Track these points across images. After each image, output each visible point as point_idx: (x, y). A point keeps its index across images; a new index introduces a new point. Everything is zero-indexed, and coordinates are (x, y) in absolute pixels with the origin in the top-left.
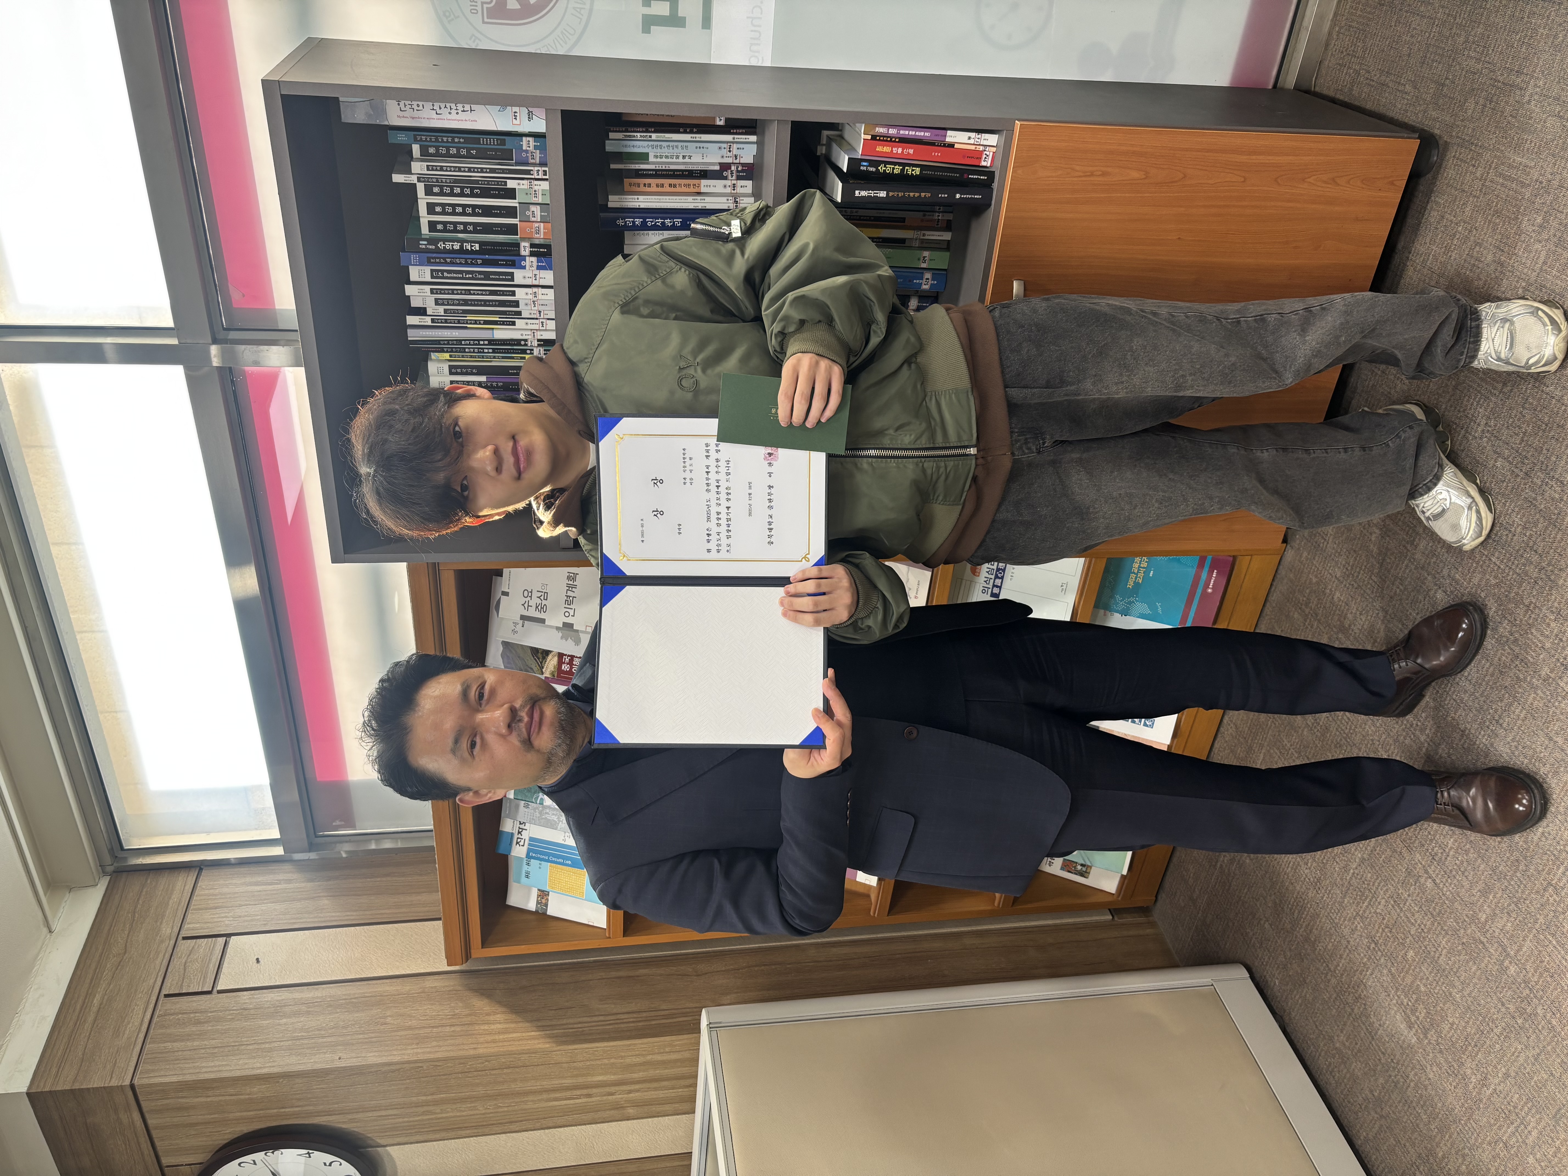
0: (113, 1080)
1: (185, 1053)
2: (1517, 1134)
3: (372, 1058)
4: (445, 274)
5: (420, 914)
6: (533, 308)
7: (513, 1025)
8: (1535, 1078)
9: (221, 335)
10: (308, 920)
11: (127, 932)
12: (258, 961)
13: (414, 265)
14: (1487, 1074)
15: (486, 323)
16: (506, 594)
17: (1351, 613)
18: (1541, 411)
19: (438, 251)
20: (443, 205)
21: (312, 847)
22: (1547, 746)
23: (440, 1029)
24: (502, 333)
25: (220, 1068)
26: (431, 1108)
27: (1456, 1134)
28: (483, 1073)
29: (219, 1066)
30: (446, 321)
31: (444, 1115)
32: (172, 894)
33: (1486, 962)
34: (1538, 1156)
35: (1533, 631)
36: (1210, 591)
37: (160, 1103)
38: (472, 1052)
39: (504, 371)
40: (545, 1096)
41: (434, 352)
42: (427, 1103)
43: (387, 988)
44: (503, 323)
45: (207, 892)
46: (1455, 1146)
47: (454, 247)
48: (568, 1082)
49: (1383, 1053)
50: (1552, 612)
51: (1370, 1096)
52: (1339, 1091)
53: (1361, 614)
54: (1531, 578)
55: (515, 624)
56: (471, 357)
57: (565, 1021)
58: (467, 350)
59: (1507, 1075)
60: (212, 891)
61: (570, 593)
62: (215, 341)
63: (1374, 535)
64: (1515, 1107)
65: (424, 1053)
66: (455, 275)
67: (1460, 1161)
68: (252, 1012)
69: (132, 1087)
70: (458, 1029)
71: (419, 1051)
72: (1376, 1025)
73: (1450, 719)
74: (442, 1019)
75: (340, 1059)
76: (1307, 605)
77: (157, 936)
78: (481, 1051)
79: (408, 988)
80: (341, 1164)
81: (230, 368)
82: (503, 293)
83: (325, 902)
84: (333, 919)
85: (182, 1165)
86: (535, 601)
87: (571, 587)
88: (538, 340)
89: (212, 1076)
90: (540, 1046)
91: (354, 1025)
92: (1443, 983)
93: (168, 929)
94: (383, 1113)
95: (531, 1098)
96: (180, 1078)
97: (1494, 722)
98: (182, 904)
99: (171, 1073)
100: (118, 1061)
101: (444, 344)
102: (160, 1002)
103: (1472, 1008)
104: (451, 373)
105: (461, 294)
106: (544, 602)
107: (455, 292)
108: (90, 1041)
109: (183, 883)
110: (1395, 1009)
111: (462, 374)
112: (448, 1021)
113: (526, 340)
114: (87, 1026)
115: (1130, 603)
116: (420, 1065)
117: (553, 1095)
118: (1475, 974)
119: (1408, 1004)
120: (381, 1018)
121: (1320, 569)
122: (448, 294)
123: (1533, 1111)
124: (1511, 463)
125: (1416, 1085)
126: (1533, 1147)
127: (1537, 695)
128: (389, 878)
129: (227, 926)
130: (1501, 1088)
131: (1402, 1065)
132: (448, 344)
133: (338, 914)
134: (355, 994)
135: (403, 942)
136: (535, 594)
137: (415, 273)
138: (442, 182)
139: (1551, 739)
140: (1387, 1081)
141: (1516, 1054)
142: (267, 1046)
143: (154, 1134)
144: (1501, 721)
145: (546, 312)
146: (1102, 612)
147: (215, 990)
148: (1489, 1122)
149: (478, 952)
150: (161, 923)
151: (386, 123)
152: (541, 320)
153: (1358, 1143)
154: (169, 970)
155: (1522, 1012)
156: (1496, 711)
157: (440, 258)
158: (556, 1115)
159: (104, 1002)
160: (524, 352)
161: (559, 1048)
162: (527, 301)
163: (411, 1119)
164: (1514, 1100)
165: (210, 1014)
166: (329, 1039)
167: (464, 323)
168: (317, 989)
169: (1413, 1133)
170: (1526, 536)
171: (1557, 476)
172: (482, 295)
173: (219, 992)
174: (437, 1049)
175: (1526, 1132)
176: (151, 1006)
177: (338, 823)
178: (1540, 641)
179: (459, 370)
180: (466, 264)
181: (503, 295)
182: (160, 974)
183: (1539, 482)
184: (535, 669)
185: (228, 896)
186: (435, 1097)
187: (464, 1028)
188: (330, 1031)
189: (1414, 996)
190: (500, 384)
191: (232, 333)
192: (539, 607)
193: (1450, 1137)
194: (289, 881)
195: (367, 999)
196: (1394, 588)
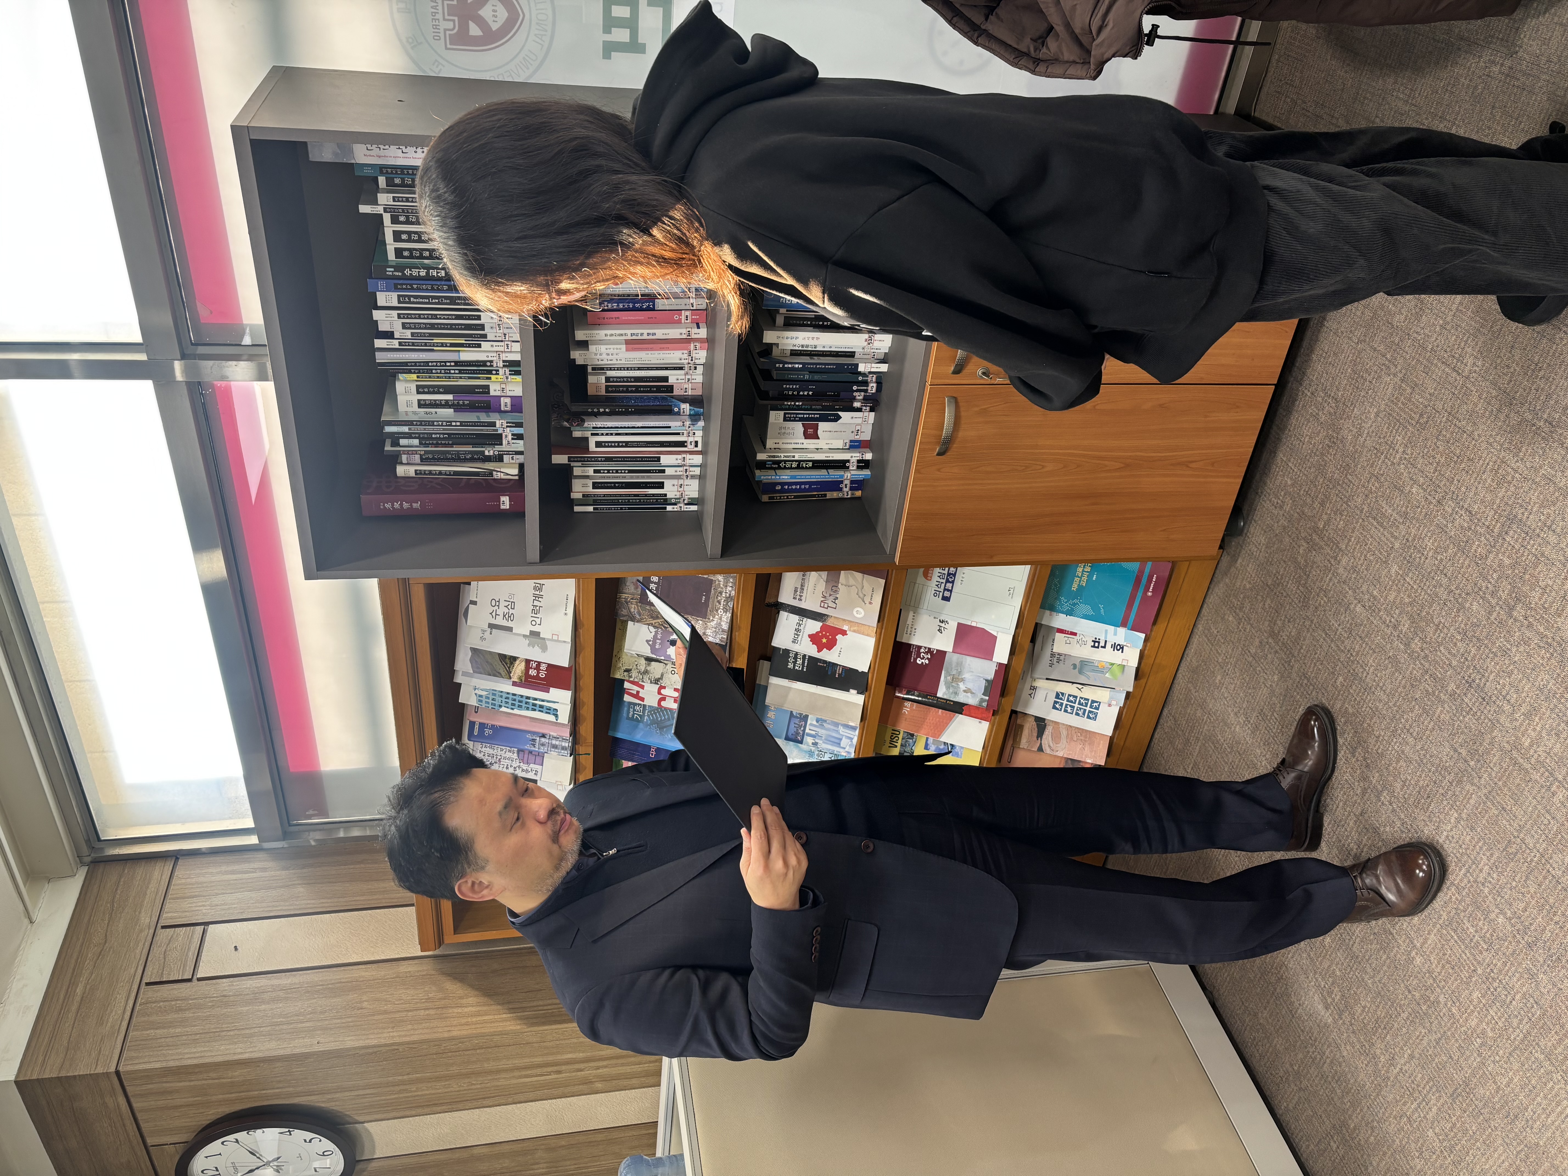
0: (99, 1067)
1: (168, 1040)
2: (1419, 1110)
3: (350, 1042)
4: (412, 299)
5: (393, 900)
6: (498, 331)
7: (485, 1008)
8: (1436, 1060)
9: (190, 350)
10: (284, 908)
11: (106, 922)
12: (236, 948)
13: (381, 291)
14: (1394, 1055)
15: (452, 345)
16: (474, 603)
17: (1281, 619)
18: (1453, 444)
19: (404, 277)
20: (409, 233)
21: (286, 836)
22: (1452, 756)
23: (415, 1013)
24: (467, 355)
25: (202, 1054)
26: (407, 1087)
27: (1366, 1108)
28: (457, 1053)
29: (202, 1052)
30: (413, 344)
31: (420, 1093)
32: (149, 883)
33: (1395, 951)
34: (1437, 1131)
35: (1442, 648)
36: (1150, 594)
37: (144, 1088)
38: (446, 1035)
39: (470, 390)
40: (517, 1073)
41: (401, 373)
42: (403, 1083)
43: (363, 974)
44: (469, 346)
45: (183, 881)
46: (1365, 1119)
47: (421, 274)
48: (538, 1060)
49: (1303, 1031)
50: (1460, 633)
51: (1290, 1069)
52: (1262, 1063)
53: (1289, 622)
54: (1441, 600)
55: (484, 631)
56: (438, 377)
57: (535, 1004)
58: (434, 371)
59: (1412, 1057)
60: (189, 880)
61: (536, 603)
62: (183, 357)
63: (1302, 548)
64: (1418, 1086)
65: (400, 1036)
66: (421, 300)
67: (1369, 1132)
68: (232, 999)
69: (117, 1073)
70: (432, 1012)
71: (395, 1034)
72: (1296, 1004)
73: (1366, 725)
74: (416, 1003)
75: (318, 1043)
76: (1241, 609)
77: (136, 925)
78: (455, 1033)
79: (383, 973)
80: (320, 1141)
81: (200, 382)
82: (469, 317)
83: (301, 889)
84: (309, 906)
85: (167, 1144)
86: (502, 610)
87: (537, 597)
88: (504, 361)
89: (195, 1062)
90: (511, 1028)
91: (331, 1010)
92: (1356, 969)
93: (146, 919)
94: (361, 1092)
95: (503, 1075)
96: (164, 1064)
97: (1405, 731)
98: (160, 893)
99: (155, 1059)
100: (102, 1049)
101: (411, 366)
102: (142, 991)
103: (1382, 993)
104: (418, 393)
105: (428, 318)
106: (511, 611)
107: (422, 316)
108: (74, 1030)
109: (159, 872)
110: (1314, 990)
111: (429, 393)
112: (422, 1005)
113: (491, 362)
114: (71, 1016)
115: (1074, 604)
116: (396, 1047)
117: (524, 1073)
118: (1385, 962)
119: (1325, 987)
120: (357, 1003)
121: (1253, 576)
122: (415, 318)
123: (1434, 1089)
124: (1425, 490)
125: (1332, 1062)
126: (1433, 1123)
127: (1444, 708)
128: (362, 866)
129: (204, 914)
130: (1407, 1068)
131: (1319, 1042)
132: (416, 366)
133: (313, 901)
134: (331, 980)
135: (377, 928)
136: (503, 604)
137: (382, 298)
138: (408, 212)
139: (1455, 750)
140: (1305, 1057)
141: (1420, 1038)
142: (247, 1031)
143: (139, 1116)
144: (1411, 731)
145: (510, 335)
146: (1048, 612)
147: (195, 977)
148: (1395, 1098)
149: (450, 938)
150: (140, 913)
151: (353, 161)
152: (506, 343)
153: (1279, 1112)
154: (149, 959)
155: (1426, 999)
156: (1407, 721)
157: (407, 284)
158: (527, 1090)
159: (87, 991)
160: (490, 372)
161: (529, 1029)
162: (492, 325)
163: (388, 1097)
164: (1418, 1079)
165: (190, 1002)
166: (308, 1024)
167: (430, 346)
168: (295, 976)
169: (1328, 1105)
170: (1437, 560)
171: (1466, 506)
172: (448, 319)
173: (199, 980)
174: (412, 1032)
175: (1427, 1107)
176: (133, 995)
177: (311, 812)
178: (1447, 658)
179: (426, 390)
180: (433, 290)
181: (469, 319)
182: (141, 962)
183: (1450, 510)
184: (503, 674)
185: (205, 885)
186: (410, 1076)
187: (438, 1012)
188: (308, 1016)
189: (1330, 979)
190: (466, 402)
191: (200, 347)
192: (507, 616)
193: (1361, 1110)
194: (264, 870)
195: (343, 984)
196: (1319, 599)
